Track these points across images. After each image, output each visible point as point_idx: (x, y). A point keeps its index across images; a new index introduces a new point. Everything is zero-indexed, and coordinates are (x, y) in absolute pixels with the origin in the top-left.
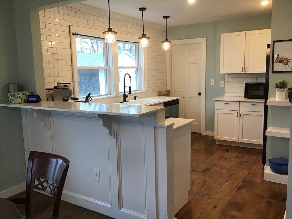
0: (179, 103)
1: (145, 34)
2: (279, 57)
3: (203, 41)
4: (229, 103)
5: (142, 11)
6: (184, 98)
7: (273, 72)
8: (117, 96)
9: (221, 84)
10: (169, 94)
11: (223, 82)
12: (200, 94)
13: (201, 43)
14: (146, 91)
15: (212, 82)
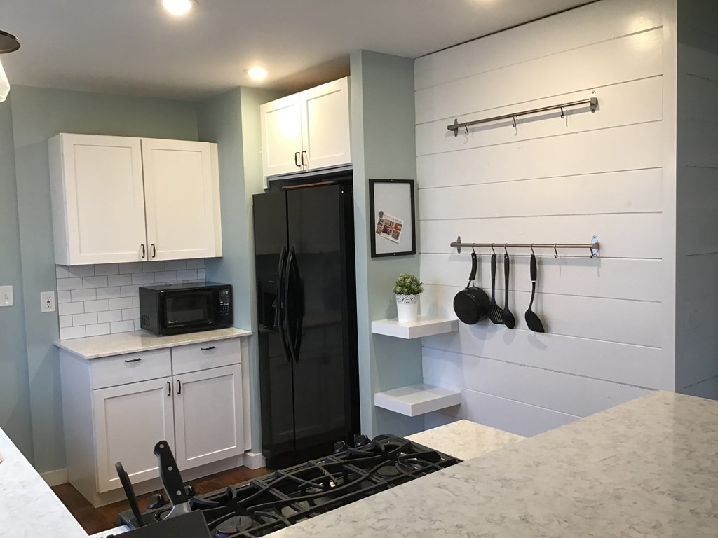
2: (383, 219)
4: (142, 357)
7: (374, 255)
9: (44, 301)
11: (52, 293)
15: (6, 296)
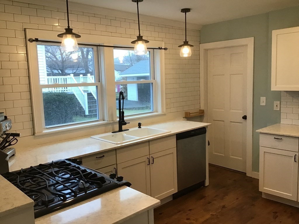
0: (205, 133)
1: (142, 37)
3: (250, 42)
4: (283, 138)
5: (136, 3)
6: (224, 121)
8: (112, 122)
9: (275, 105)
10: (203, 115)
11: (279, 102)
12: (245, 118)
13: (247, 45)
14: (163, 113)
15: (263, 101)
